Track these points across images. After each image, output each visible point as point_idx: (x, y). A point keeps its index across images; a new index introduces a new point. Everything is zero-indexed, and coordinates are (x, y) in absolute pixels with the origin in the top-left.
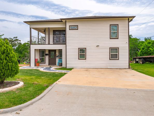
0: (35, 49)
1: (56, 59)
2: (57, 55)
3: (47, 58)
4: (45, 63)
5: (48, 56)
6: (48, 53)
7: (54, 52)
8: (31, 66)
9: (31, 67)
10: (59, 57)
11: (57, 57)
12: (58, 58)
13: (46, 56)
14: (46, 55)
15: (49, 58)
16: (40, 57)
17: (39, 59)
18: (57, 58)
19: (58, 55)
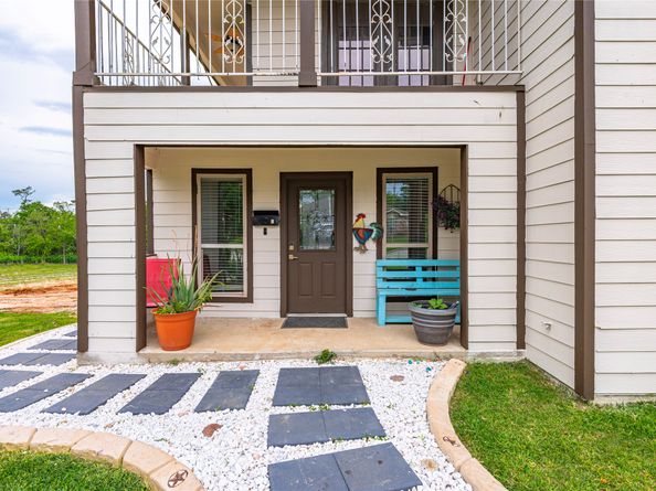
0: (140, 148)
1: (356, 255)
2: (357, 225)
3: (266, 249)
4: (249, 299)
5: (275, 232)
6: (276, 206)
7: (328, 199)
8: (94, 348)
9: (94, 361)
10: (379, 241)
11: (362, 241)
12: (371, 245)
13: (257, 231)
14: (263, 218)
15: (285, 252)
16: (200, 246)
17: (187, 259)
18: (363, 250)
19: (371, 218)
